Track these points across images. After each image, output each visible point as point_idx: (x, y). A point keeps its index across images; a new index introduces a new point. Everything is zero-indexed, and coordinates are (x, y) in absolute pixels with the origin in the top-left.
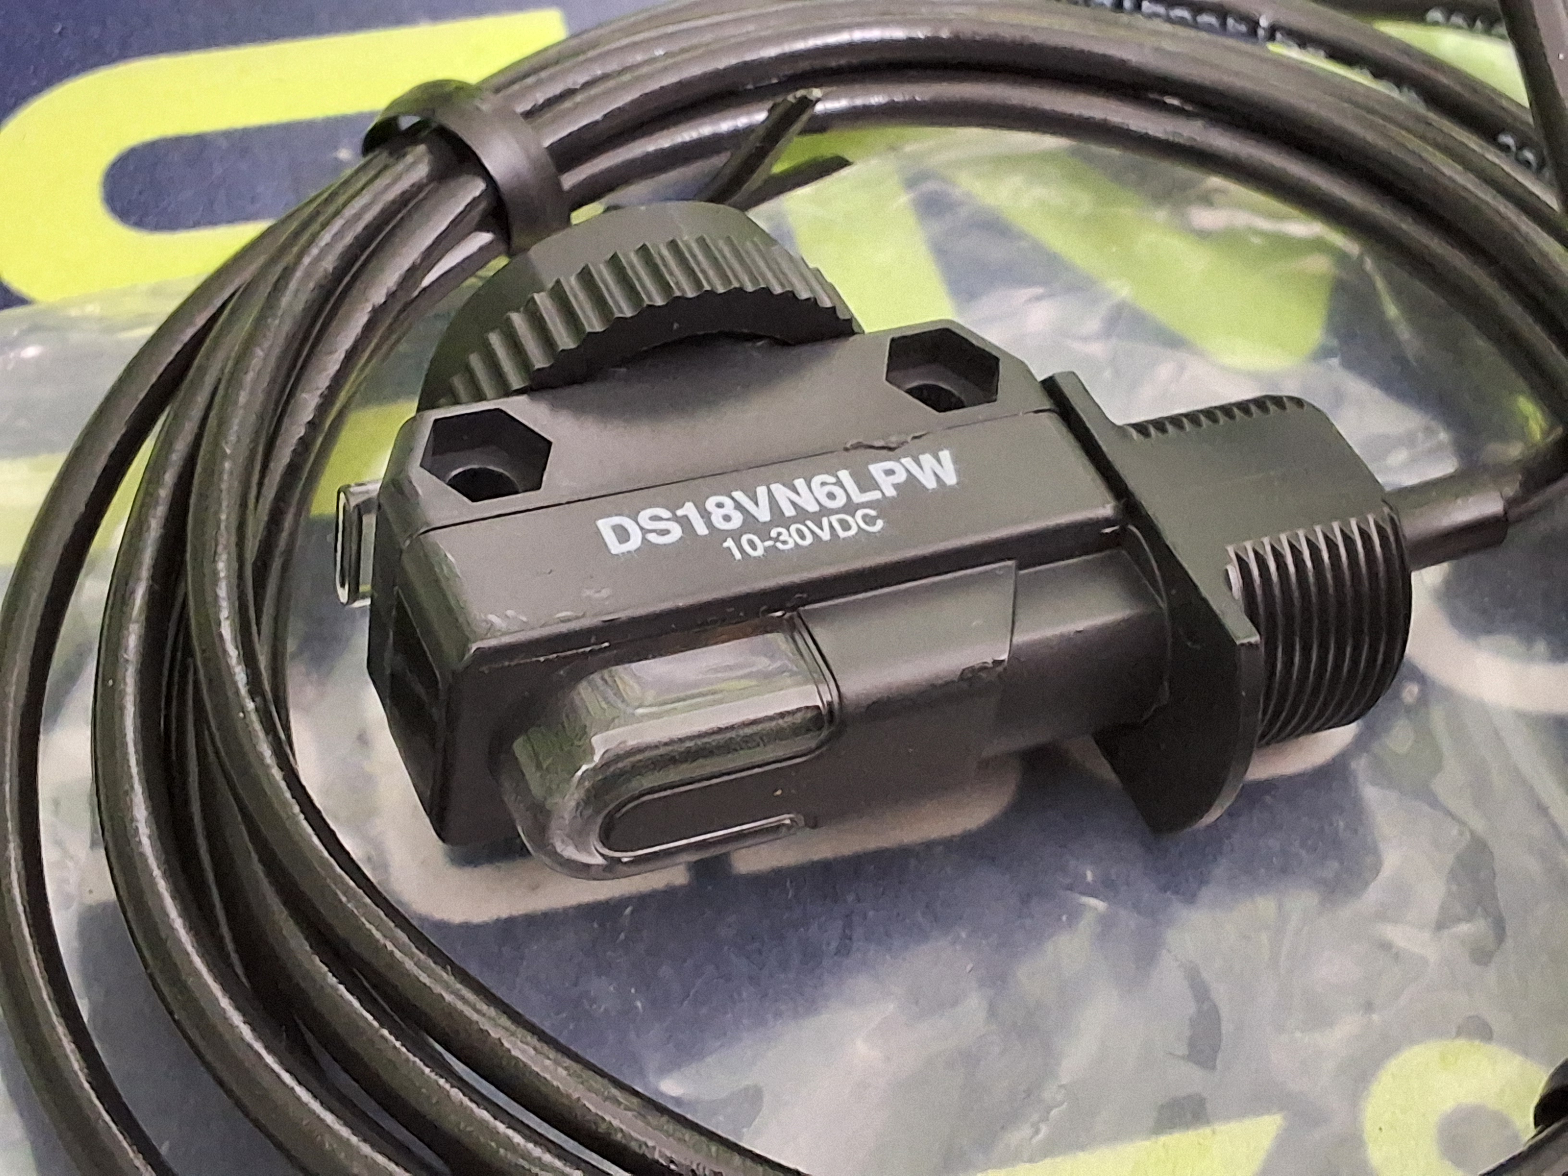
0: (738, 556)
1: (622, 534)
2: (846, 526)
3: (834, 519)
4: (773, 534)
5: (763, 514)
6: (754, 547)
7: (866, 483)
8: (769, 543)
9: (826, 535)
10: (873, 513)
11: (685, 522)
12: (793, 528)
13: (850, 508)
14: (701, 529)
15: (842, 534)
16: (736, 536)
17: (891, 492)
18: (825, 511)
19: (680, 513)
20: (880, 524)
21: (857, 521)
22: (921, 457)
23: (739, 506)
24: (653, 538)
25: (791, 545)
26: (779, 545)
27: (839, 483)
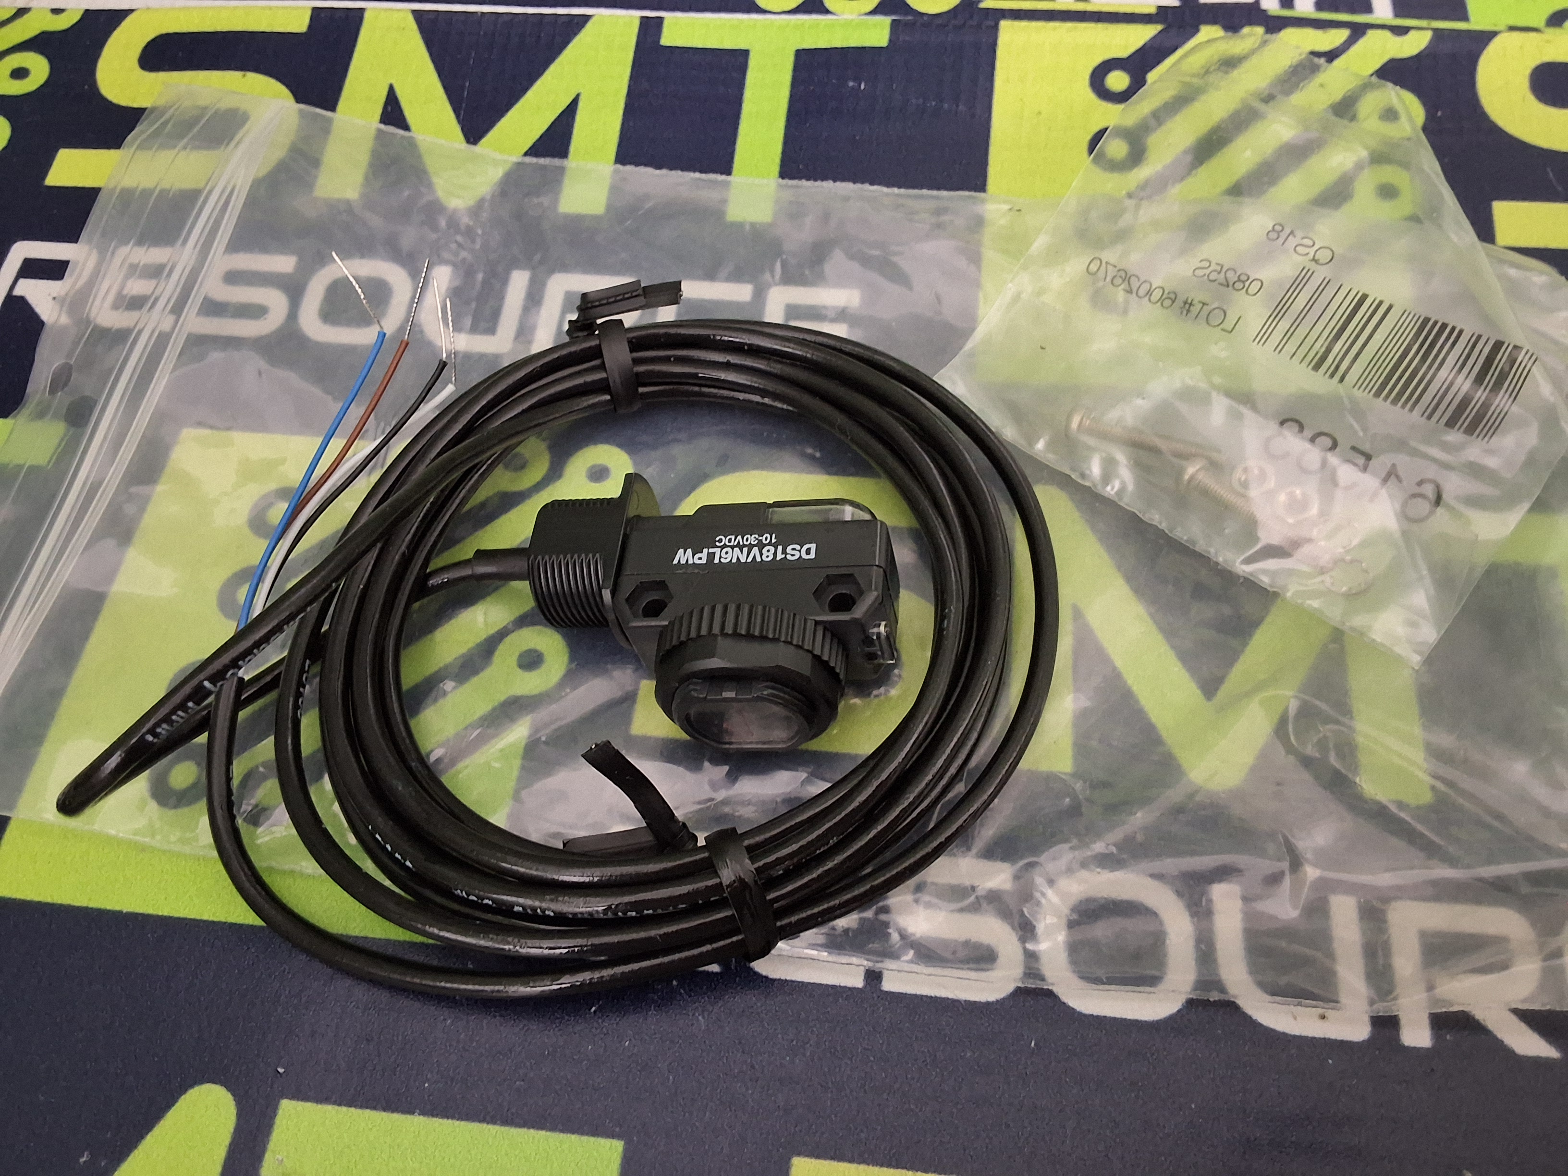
0: (774, 536)
1: (808, 552)
2: (730, 541)
3: (732, 544)
4: (756, 542)
5: (755, 550)
6: (766, 539)
7: (711, 556)
8: (760, 538)
9: (739, 537)
10: (717, 544)
11: (784, 552)
12: (749, 542)
13: (725, 546)
14: (780, 548)
15: (733, 537)
16: (770, 544)
17: (705, 551)
18: (732, 547)
19: (783, 556)
20: (717, 539)
21: (725, 541)
22: (684, 562)
23: (761, 554)
24: (798, 547)
25: (753, 536)
26: (757, 536)
27: (721, 557)
